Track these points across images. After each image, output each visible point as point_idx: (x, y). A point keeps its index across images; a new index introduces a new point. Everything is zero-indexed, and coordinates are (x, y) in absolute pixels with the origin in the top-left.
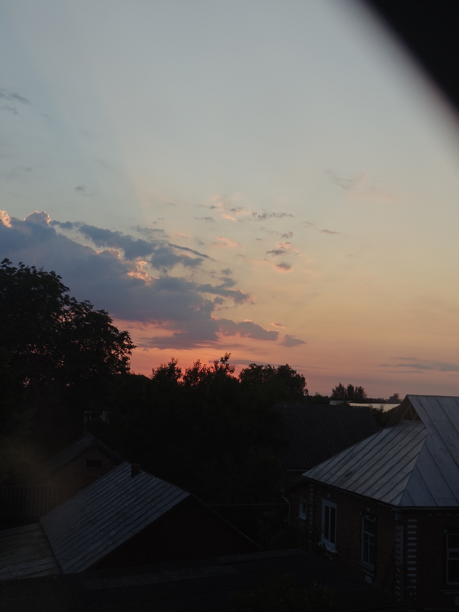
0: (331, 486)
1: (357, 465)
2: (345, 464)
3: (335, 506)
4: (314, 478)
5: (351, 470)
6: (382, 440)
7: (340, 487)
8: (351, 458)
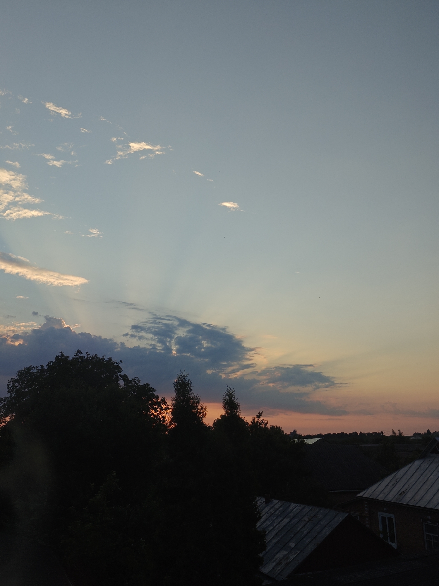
0: (390, 502)
1: (406, 486)
2: (394, 486)
3: (392, 516)
4: (370, 497)
5: (403, 490)
6: (418, 468)
7: (400, 503)
8: (397, 482)
